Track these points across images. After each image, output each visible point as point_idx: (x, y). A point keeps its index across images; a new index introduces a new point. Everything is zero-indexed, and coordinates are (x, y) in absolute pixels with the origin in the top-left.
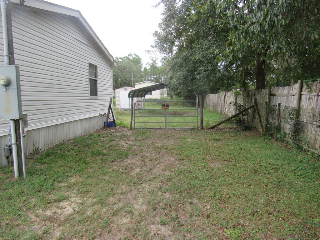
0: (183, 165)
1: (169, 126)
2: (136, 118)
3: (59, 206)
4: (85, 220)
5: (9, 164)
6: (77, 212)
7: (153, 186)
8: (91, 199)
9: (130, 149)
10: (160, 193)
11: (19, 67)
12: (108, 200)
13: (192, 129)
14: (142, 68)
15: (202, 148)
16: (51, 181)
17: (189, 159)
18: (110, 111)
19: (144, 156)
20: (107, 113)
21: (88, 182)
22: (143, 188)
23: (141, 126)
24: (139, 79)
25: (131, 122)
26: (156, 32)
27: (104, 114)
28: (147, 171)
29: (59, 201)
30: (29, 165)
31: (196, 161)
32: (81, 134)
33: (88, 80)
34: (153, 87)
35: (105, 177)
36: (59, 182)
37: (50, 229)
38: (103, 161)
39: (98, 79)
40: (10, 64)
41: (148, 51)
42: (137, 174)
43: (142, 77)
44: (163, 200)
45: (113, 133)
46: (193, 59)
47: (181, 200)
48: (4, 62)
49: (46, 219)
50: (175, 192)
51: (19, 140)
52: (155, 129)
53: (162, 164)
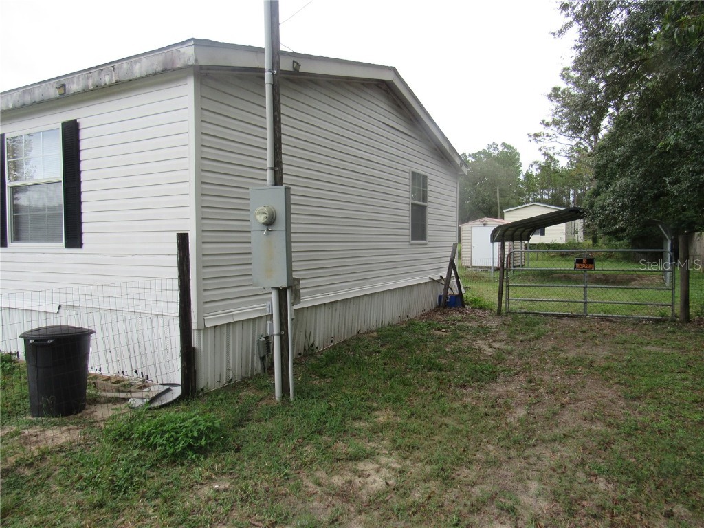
0: (640, 413)
1: (592, 310)
2: (511, 288)
3: (357, 470)
4: (410, 510)
5: (265, 372)
6: (394, 489)
7: (562, 456)
8: (419, 465)
9: (499, 359)
10: (580, 475)
11: (289, 189)
12: (457, 473)
13: (657, 321)
14: (521, 175)
15: (690, 371)
16: (339, 414)
17: (656, 399)
18: (453, 272)
19: (535, 379)
20: (445, 277)
21: (412, 427)
22: (538, 458)
23: (521, 308)
24: (512, 198)
25: (500, 299)
26: (556, 89)
27: (439, 278)
28: (546, 418)
29: (356, 458)
30: (298, 377)
31: (675, 405)
32: (391, 319)
33: (408, 207)
34: (549, 218)
35: (448, 421)
36: (354, 419)
37: (342, 514)
38: (441, 383)
39: (429, 205)
40: (276, 184)
41: (536, 135)
42: (520, 420)
43: (521, 194)
44: (591, 493)
45: (459, 321)
46: (660, 145)
47: (641, 502)
48: (266, 180)
49: (333, 492)
50: (624, 478)
51: (285, 327)
52: (559, 316)
53: (583, 404)
